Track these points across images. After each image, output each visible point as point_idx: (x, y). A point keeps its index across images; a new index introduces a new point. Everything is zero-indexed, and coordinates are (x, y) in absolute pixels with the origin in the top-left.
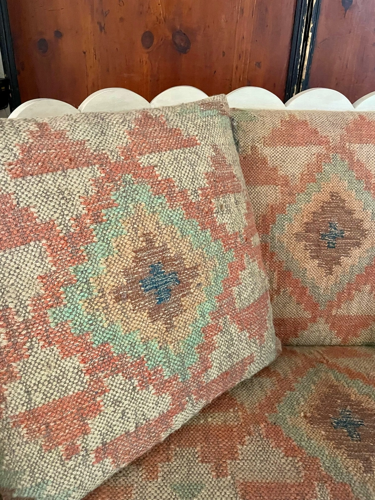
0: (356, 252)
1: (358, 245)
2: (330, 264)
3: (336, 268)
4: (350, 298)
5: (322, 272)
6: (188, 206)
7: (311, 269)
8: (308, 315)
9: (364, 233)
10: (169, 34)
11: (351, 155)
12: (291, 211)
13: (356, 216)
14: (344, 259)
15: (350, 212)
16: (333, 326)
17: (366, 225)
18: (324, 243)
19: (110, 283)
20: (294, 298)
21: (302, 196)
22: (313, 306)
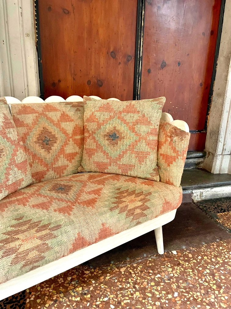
10: (96, 81)
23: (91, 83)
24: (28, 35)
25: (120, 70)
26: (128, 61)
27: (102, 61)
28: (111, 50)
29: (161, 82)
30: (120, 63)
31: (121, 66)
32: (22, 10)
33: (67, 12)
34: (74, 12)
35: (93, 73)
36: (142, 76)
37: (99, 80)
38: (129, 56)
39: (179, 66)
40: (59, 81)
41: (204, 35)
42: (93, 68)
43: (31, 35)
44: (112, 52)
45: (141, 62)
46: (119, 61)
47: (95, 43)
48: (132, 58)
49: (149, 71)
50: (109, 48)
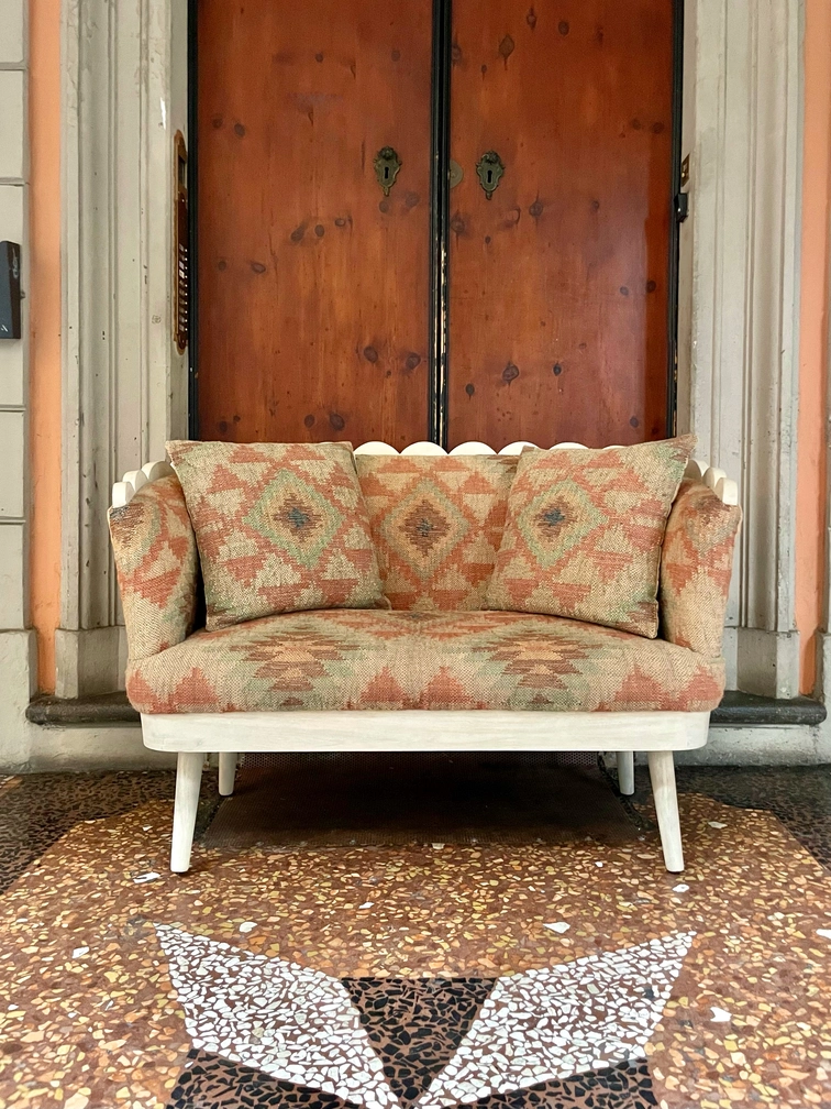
0: (443, 539)
1: (444, 534)
2: (425, 548)
3: (430, 551)
4: (444, 575)
5: (420, 554)
6: (317, 486)
7: (411, 552)
8: (414, 589)
9: (447, 526)
10: (327, 417)
11: (436, 478)
12: (395, 512)
13: (441, 515)
14: (434, 545)
15: (437, 513)
16: (435, 599)
17: (448, 521)
18: (420, 533)
19: (272, 512)
20: (402, 574)
21: (403, 502)
22: (417, 581)
23: (316, 422)
24: (157, 320)
25: (390, 389)
26: (411, 367)
27: (344, 369)
28: (367, 342)
29: (508, 416)
30: (389, 373)
31: (392, 379)
32: (148, 272)
33: (258, 268)
34: (276, 268)
35: (319, 397)
36: (451, 403)
37: (336, 415)
38: (414, 355)
39: (556, 374)
40: (237, 418)
41: (626, 294)
42: (320, 386)
43: (163, 320)
44: (368, 348)
45: (445, 369)
46: (388, 368)
47: (327, 330)
48: (422, 360)
49: (470, 390)
50: (360, 341)
